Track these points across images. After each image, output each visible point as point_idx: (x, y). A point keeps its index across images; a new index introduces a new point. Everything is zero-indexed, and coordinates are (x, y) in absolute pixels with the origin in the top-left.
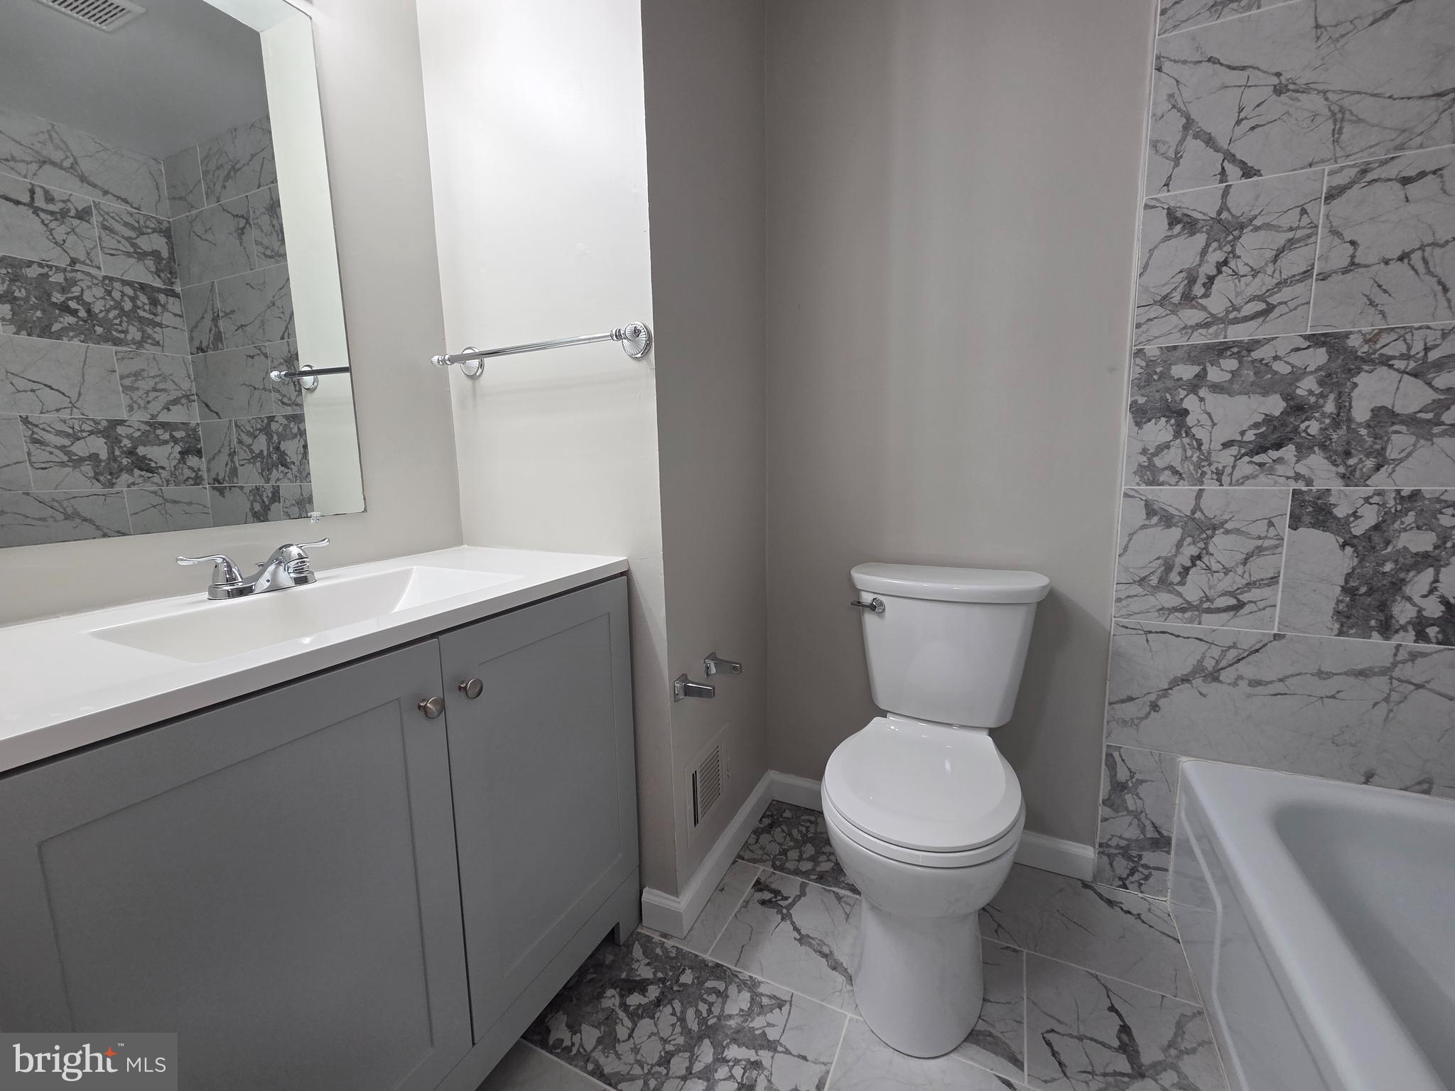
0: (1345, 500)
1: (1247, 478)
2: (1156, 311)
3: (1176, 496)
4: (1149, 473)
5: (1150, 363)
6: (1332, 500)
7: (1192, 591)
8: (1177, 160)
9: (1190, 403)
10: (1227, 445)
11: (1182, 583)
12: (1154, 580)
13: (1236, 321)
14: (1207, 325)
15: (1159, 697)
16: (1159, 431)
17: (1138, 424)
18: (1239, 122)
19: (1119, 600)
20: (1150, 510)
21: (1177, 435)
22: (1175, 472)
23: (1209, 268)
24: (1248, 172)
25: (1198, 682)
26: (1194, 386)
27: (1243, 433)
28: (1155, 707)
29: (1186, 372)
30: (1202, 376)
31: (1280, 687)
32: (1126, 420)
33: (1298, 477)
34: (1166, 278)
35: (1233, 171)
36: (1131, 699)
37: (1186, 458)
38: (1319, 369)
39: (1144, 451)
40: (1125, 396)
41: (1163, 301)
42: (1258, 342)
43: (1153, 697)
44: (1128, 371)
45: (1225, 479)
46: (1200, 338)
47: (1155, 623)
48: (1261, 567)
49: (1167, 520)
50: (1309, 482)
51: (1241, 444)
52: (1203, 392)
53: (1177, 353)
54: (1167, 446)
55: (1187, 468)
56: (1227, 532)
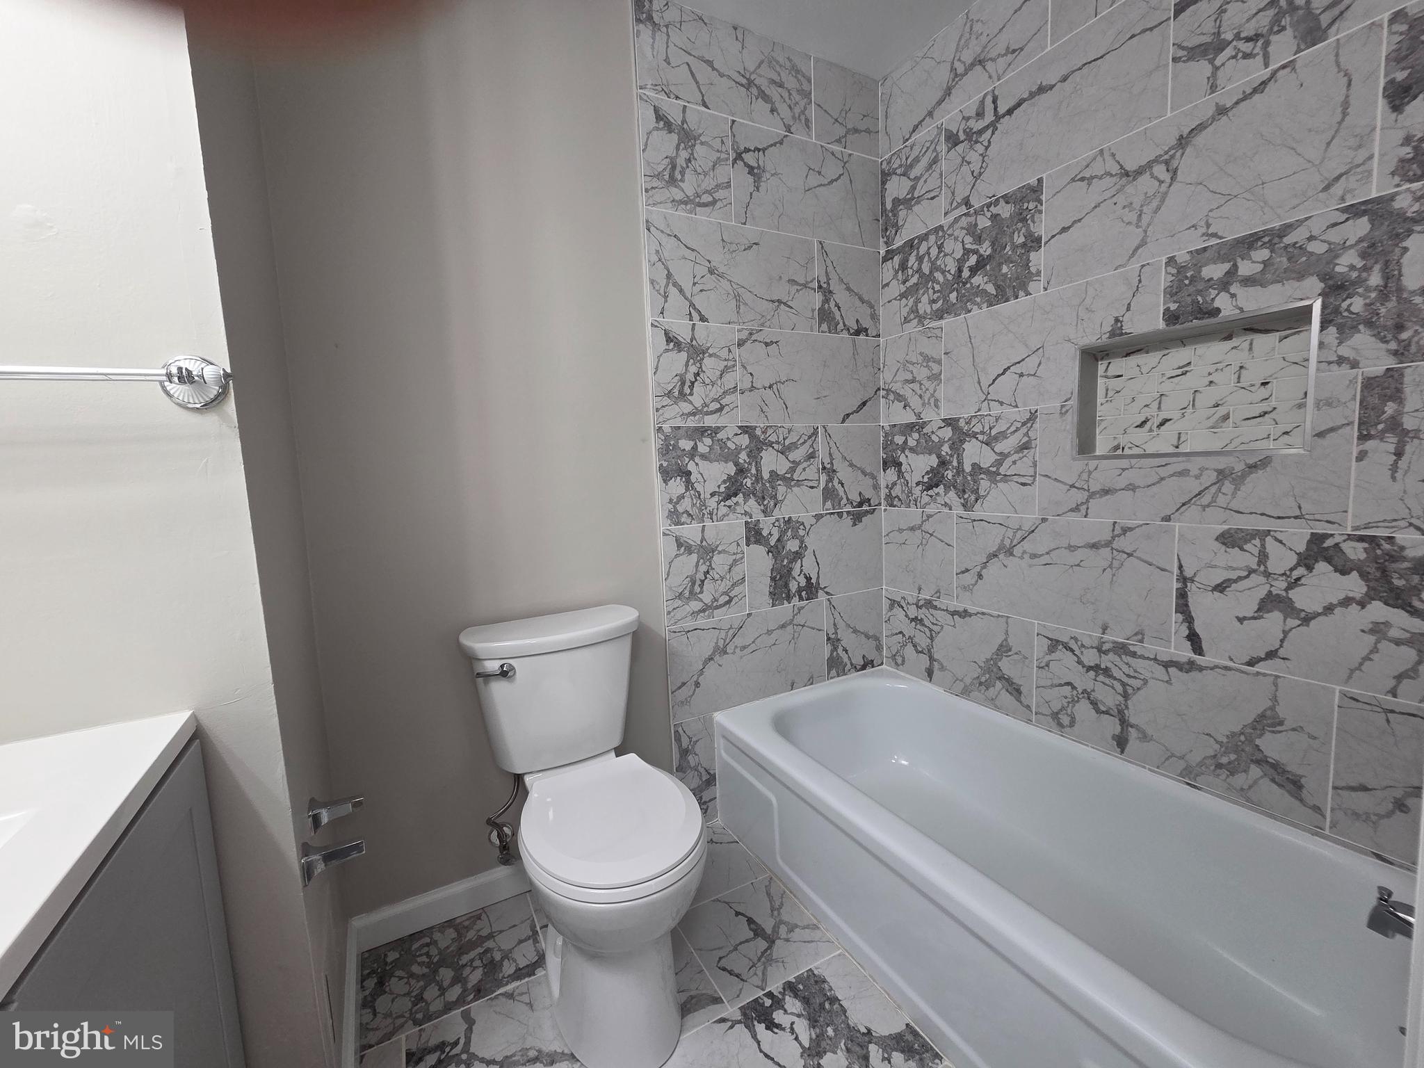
1: (724, 516)
2: (666, 401)
3: (691, 531)
4: (675, 517)
5: (667, 438)
6: (761, 526)
7: (707, 597)
8: (666, 297)
9: (691, 467)
10: (713, 495)
11: (701, 592)
12: (687, 593)
13: (708, 413)
14: (694, 414)
15: (699, 676)
16: (677, 486)
17: (665, 481)
18: (694, 284)
19: (669, 613)
20: (679, 544)
21: (687, 489)
22: (689, 515)
23: (690, 377)
24: (703, 319)
25: (717, 658)
26: (693, 453)
27: (719, 487)
28: (697, 684)
29: (686, 445)
30: (695, 448)
31: (753, 647)
32: (657, 479)
33: (746, 513)
34: (668, 378)
35: (695, 316)
36: (684, 684)
37: (694, 505)
38: (747, 447)
39: (671, 501)
40: (654, 461)
41: (669, 394)
42: (719, 428)
43: (695, 678)
44: (654, 444)
45: (715, 518)
46: (692, 423)
47: (689, 624)
48: (737, 573)
49: (689, 550)
50: (751, 518)
51: (719, 493)
52: (697, 459)
54: (682, 497)
55: (694, 511)
56: (720, 553)
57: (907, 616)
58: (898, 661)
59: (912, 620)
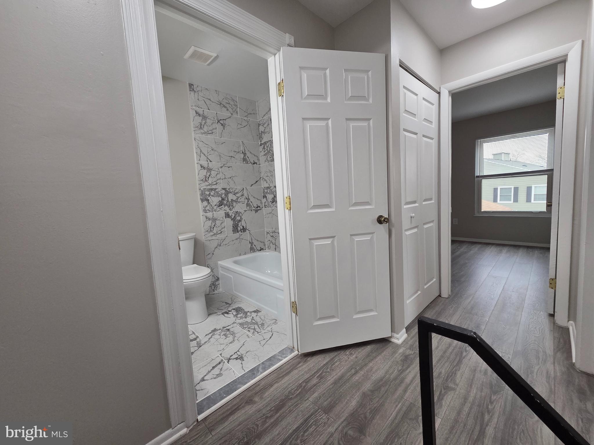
0: (231, 213)
1: (219, 211)
2: (202, 182)
3: (210, 215)
4: (205, 211)
5: (202, 191)
6: (229, 213)
7: (215, 231)
8: (200, 156)
9: (209, 198)
10: (215, 205)
11: (213, 230)
12: (209, 230)
13: (213, 185)
14: (209, 185)
15: (213, 252)
16: (205, 203)
17: (202, 202)
18: (208, 153)
19: (204, 235)
20: (207, 218)
21: (208, 204)
22: (209, 210)
23: (208, 176)
24: (211, 161)
25: (218, 247)
26: (209, 195)
27: (217, 203)
28: (213, 254)
29: (207, 193)
30: (210, 194)
31: (228, 244)
32: (200, 202)
33: (225, 210)
34: (202, 177)
35: (209, 161)
36: (209, 254)
37: (210, 208)
38: (224, 193)
39: (204, 207)
40: (199, 197)
41: (202, 180)
42: (216, 188)
43: (212, 252)
44: (199, 193)
45: (216, 211)
46: (209, 187)
47: (210, 238)
48: (223, 225)
49: (209, 219)
50: (226, 211)
51: (217, 205)
52: (211, 196)
53: (206, 189)
54: (207, 206)
55: (210, 210)
56: (218, 220)
57: (270, 236)
58: (269, 248)
59: (271, 236)
